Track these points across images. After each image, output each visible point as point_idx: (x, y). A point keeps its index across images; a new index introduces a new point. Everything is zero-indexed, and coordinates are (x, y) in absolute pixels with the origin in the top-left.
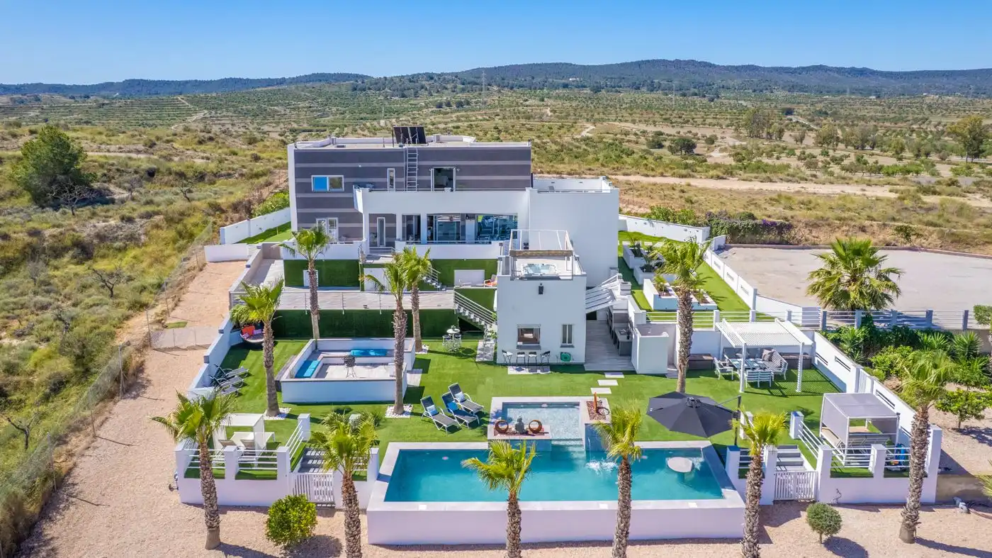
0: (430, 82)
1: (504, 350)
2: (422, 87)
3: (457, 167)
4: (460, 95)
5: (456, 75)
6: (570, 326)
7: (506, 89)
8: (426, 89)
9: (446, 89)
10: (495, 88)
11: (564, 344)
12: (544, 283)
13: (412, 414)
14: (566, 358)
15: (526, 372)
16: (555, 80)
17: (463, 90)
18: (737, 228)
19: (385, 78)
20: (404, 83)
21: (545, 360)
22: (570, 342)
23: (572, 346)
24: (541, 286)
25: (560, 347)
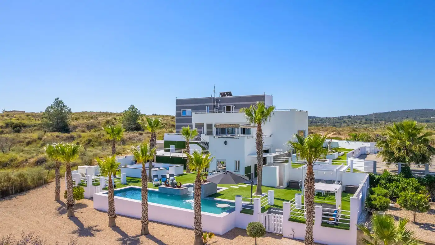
0: (349, 120)
2: (344, 122)
3: (234, 105)
4: (364, 125)
5: (363, 116)
6: (239, 162)
7: (389, 122)
8: (346, 123)
9: (357, 122)
10: (383, 122)
11: (236, 171)
16: (421, 118)
17: (366, 123)
19: (327, 118)
20: (335, 120)
22: (239, 170)
23: (239, 172)
24: (226, 141)
25: (234, 171)
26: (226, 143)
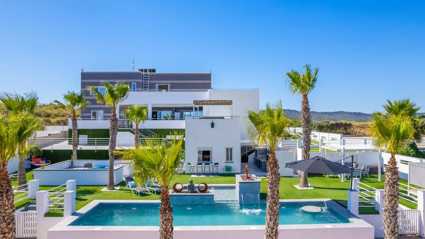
1: (189, 162)
3: (171, 84)
6: (231, 149)
11: (228, 161)
12: (215, 121)
13: (120, 190)
14: (228, 169)
15: (203, 176)
18: (323, 126)
21: (215, 171)
22: (231, 159)
23: (233, 162)
24: (212, 122)
25: (225, 162)
26: (213, 125)
